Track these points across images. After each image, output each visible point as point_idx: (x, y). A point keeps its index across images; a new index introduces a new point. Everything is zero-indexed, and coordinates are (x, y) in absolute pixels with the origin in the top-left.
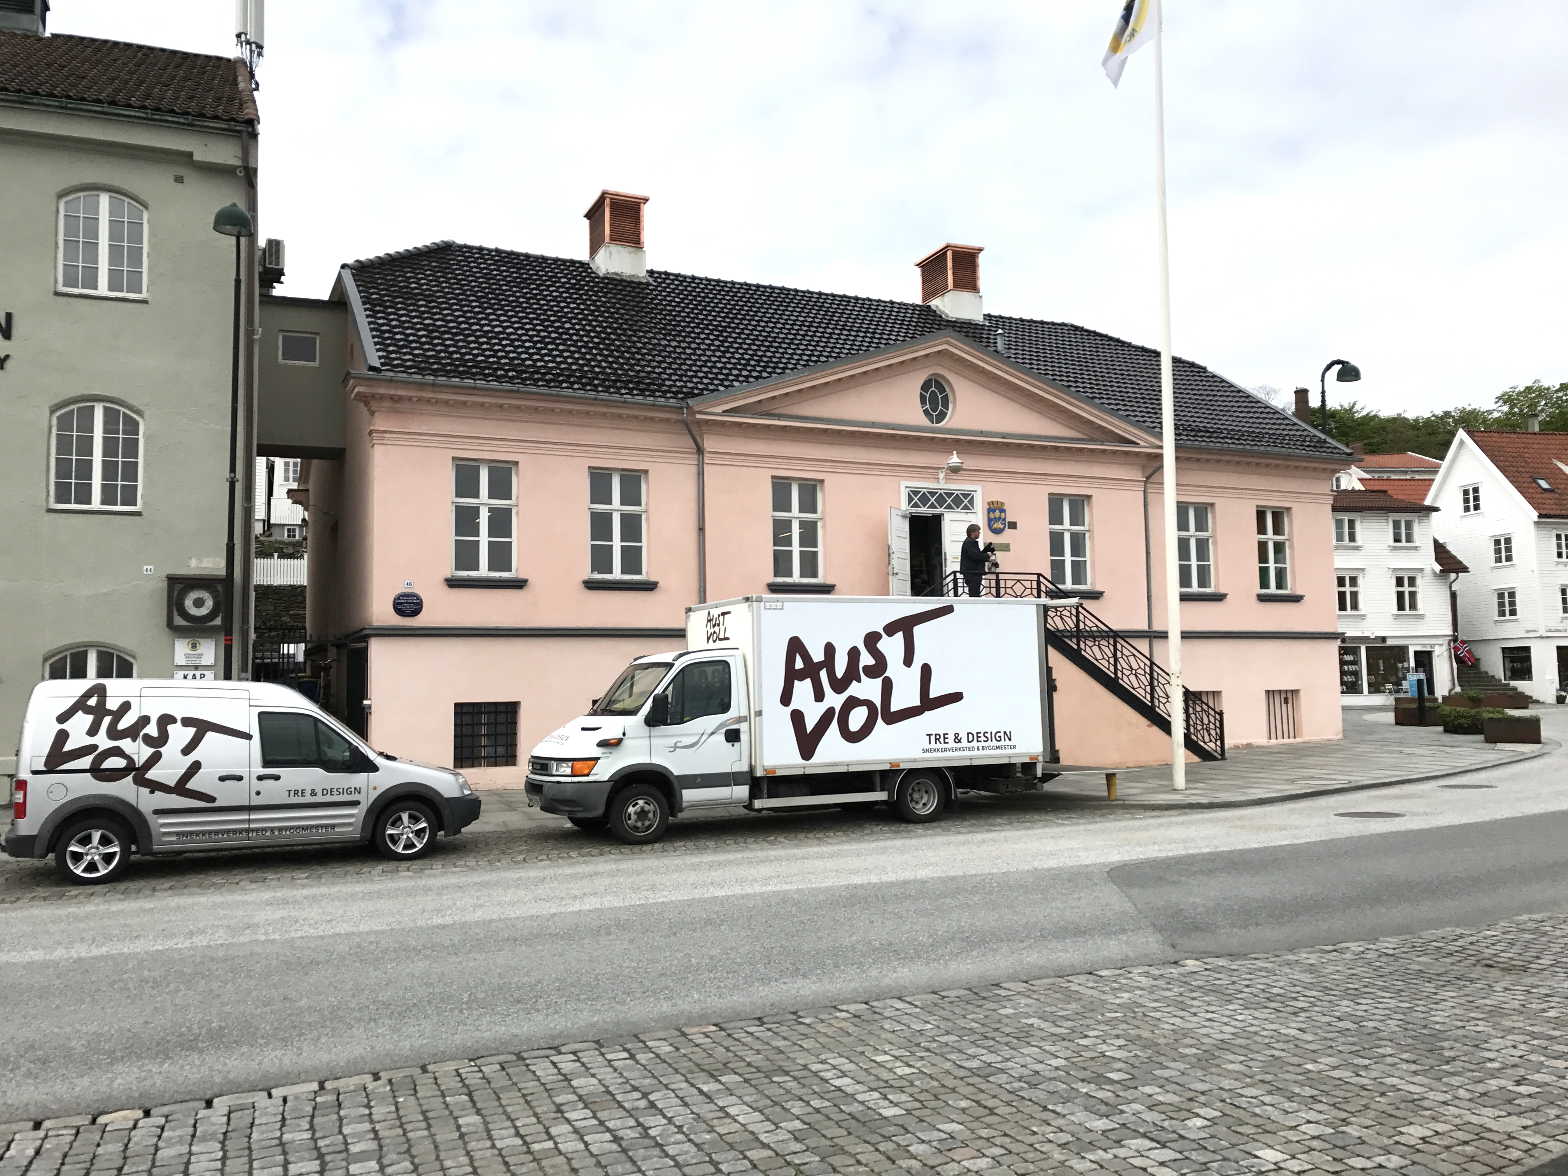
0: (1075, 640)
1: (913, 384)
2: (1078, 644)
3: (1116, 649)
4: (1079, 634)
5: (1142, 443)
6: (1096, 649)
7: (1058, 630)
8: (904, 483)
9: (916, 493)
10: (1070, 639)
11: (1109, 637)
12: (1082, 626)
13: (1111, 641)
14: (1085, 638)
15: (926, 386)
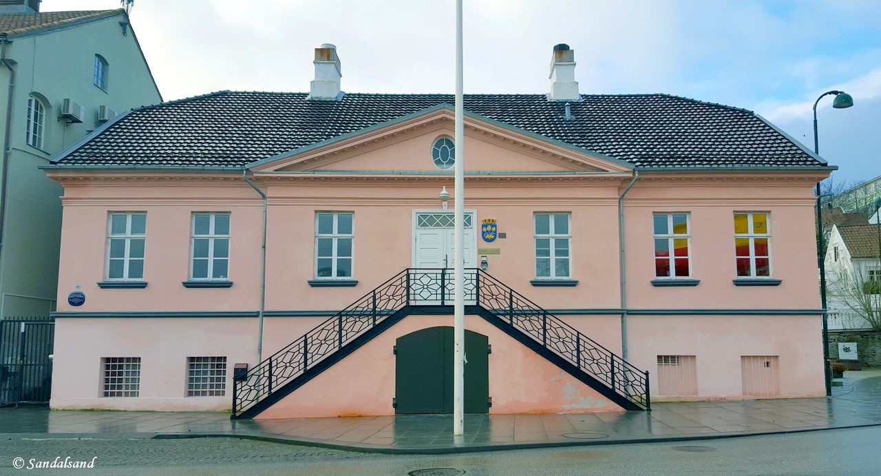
0: (508, 317)
1: (426, 143)
2: (511, 320)
3: (545, 323)
4: (512, 313)
5: (611, 171)
6: (527, 323)
7: (494, 310)
8: (415, 211)
9: (424, 216)
10: (504, 315)
11: (539, 314)
12: (514, 306)
13: (541, 317)
14: (518, 315)
15: (439, 143)
